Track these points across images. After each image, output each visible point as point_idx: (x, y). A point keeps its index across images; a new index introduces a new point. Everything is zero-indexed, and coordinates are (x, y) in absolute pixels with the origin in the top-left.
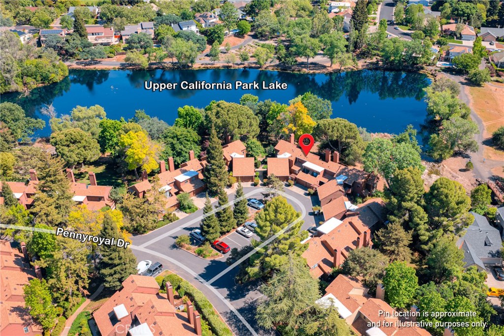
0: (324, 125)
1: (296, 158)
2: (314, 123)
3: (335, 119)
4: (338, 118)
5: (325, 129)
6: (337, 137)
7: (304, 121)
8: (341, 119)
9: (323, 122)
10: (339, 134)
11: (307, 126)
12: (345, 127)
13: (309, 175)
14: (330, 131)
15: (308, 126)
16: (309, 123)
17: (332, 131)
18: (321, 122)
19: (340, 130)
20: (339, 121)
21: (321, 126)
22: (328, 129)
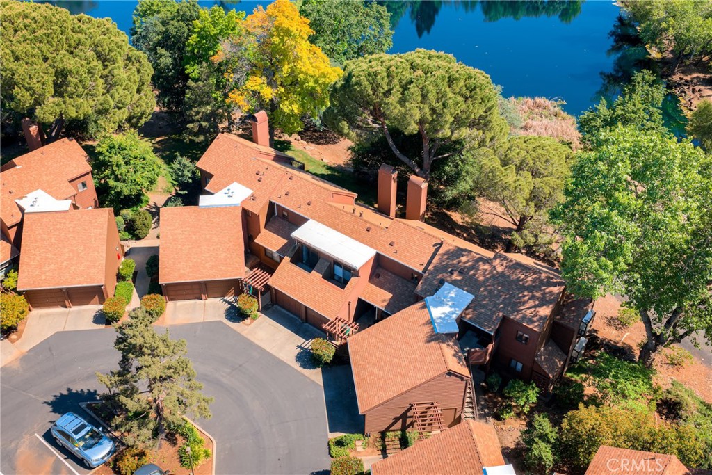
0: (372, 76)
1: (271, 205)
2: (333, 74)
3: (410, 55)
4: (422, 50)
5: (375, 90)
6: (421, 122)
7: (299, 65)
8: (433, 52)
9: (364, 66)
10: (427, 110)
11: (311, 84)
12: (451, 81)
13: (316, 276)
14: (394, 99)
15: (316, 82)
16: (317, 74)
17: (402, 102)
18: (360, 67)
19: (432, 97)
20: (427, 62)
21: (359, 83)
22: (388, 93)
